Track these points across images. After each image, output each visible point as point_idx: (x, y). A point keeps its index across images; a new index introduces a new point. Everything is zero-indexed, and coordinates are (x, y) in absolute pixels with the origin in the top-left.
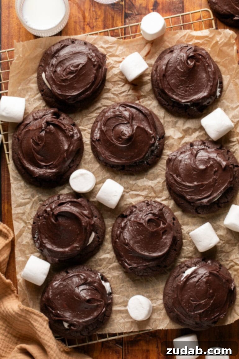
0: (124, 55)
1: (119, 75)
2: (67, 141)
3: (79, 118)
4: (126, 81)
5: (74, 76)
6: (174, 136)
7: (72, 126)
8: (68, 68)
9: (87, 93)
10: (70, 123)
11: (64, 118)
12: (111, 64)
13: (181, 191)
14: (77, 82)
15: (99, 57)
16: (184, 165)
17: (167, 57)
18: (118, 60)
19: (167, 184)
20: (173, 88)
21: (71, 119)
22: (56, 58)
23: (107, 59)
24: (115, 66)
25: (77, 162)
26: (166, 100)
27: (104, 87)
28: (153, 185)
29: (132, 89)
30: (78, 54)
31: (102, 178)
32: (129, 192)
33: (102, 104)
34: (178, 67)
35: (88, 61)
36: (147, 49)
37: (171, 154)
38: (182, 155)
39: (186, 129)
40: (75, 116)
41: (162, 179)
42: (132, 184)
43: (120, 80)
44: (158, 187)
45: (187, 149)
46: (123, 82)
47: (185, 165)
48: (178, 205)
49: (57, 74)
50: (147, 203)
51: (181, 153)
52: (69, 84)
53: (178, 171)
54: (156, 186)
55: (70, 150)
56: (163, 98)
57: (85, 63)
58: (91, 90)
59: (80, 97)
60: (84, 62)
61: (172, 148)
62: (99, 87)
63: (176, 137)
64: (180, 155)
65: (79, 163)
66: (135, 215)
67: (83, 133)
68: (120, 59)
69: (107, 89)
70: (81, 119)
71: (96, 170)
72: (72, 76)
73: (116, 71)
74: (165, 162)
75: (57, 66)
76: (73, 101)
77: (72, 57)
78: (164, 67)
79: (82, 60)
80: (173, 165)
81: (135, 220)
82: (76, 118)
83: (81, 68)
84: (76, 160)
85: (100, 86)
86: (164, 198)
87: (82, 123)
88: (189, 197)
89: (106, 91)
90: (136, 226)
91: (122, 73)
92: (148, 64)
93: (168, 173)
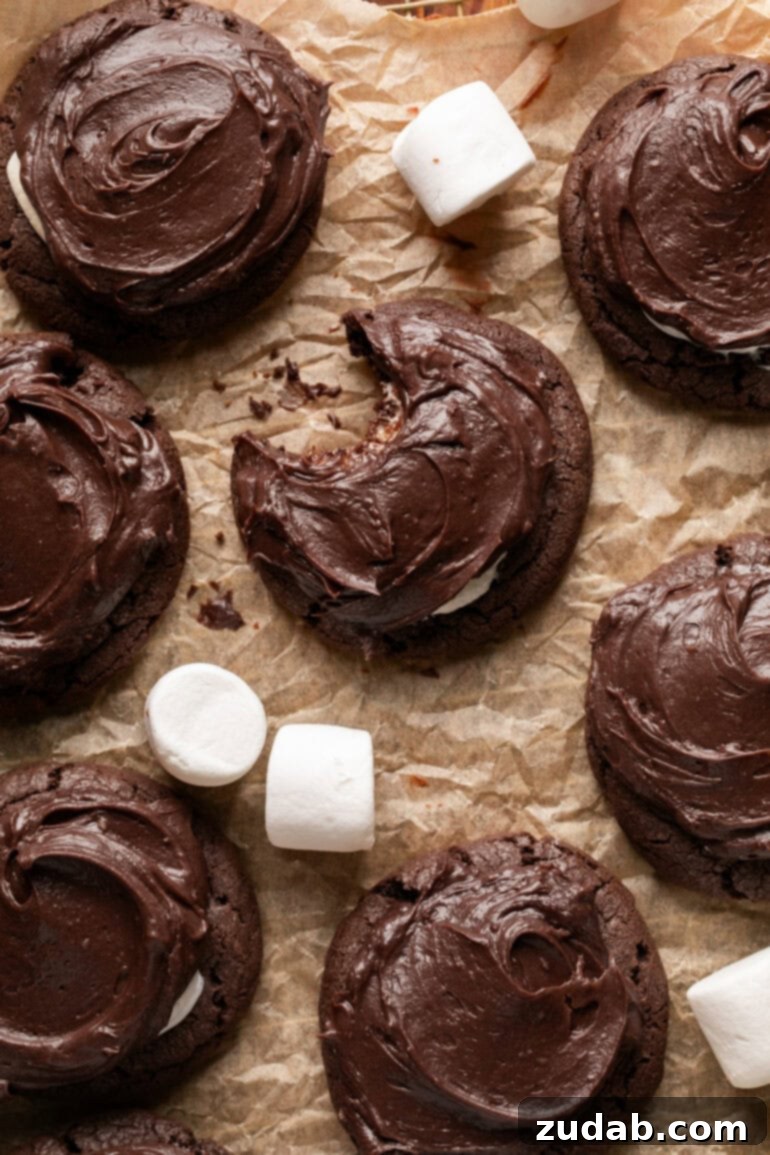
0: (417, 94)
1: (389, 189)
2: (103, 499)
3: (177, 388)
4: (420, 223)
5: (163, 181)
6: (640, 508)
7: (137, 427)
8: (136, 141)
9: (222, 270)
10: (130, 410)
11: (98, 386)
12: (353, 133)
13: (656, 782)
14: (178, 212)
15: (292, 96)
16: (678, 656)
17: (638, 124)
18: (384, 118)
19: (591, 741)
20: (669, 274)
21: (137, 389)
22: (82, 88)
23: (335, 110)
24: (368, 144)
25: (153, 607)
26: (635, 339)
27: (307, 244)
28: (519, 742)
29: (448, 266)
30: (189, 74)
31: (270, 691)
32: (402, 766)
33: (293, 327)
34: (695, 172)
35: (234, 111)
36: (530, 72)
37: (621, 593)
38: (673, 606)
39: (701, 474)
40: (161, 378)
41: (567, 712)
42: (419, 731)
43: (392, 213)
44: (544, 750)
45: (698, 577)
46: (408, 228)
47: (684, 655)
48: (638, 844)
49: (78, 165)
50: (527, 850)
51: (671, 594)
52: (133, 218)
53: (651, 681)
54: (536, 747)
55: (119, 546)
56: (622, 328)
57: (221, 117)
58: (246, 254)
59: (184, 285)
60: (217, 112)
61: (627, 563)
62: (285, 244)
63: (649, 513)
64: (662, 605)
65: (164, 607)
66: (458, 900)
67: (187, 463)
68: (398, 113)
69: (325, 255)
70: (186, 393)
71: (244, 649)
72: (153, 178)
73: (371, 170)
74: (587, 629)
75: (80, 125)
76: (153, 303)
77: (160, 88)
78: (623, 174)
79: (206, 105)
80: (623, 652)
81: (454, 920)
82: (163, 389)
83: (199, 144)
84: (146, 592)
85: (291, 236)
86: (570, 806)
87: (193, 416)
88: (698, 813)
89: (316, 267)
90: (451, 955)
91: (400, 183)
92: (532, 145)
93: (599, 687)
